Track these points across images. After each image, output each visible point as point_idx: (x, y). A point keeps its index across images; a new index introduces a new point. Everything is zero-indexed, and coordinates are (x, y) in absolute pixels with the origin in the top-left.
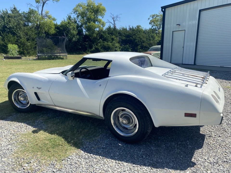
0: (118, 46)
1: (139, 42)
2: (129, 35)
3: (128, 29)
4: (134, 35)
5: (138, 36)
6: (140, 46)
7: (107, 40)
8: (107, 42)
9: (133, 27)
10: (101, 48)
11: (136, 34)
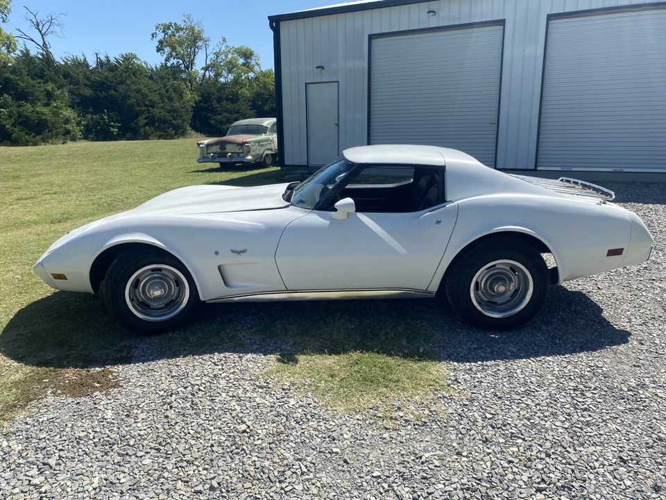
0: (74, 119)
1: (139, 105)
2: (104, 83)
3: (92, 63)
4: (122, 83)
5: (134, 87)
6: (144, 116)
7: (30, 98)
8: (33, 103)
9: (107, 57)
10: (14, 125)
11: (128, 82)
